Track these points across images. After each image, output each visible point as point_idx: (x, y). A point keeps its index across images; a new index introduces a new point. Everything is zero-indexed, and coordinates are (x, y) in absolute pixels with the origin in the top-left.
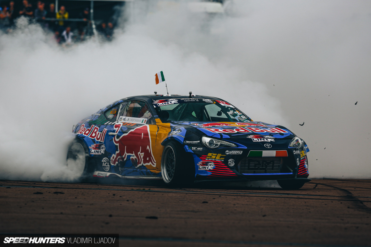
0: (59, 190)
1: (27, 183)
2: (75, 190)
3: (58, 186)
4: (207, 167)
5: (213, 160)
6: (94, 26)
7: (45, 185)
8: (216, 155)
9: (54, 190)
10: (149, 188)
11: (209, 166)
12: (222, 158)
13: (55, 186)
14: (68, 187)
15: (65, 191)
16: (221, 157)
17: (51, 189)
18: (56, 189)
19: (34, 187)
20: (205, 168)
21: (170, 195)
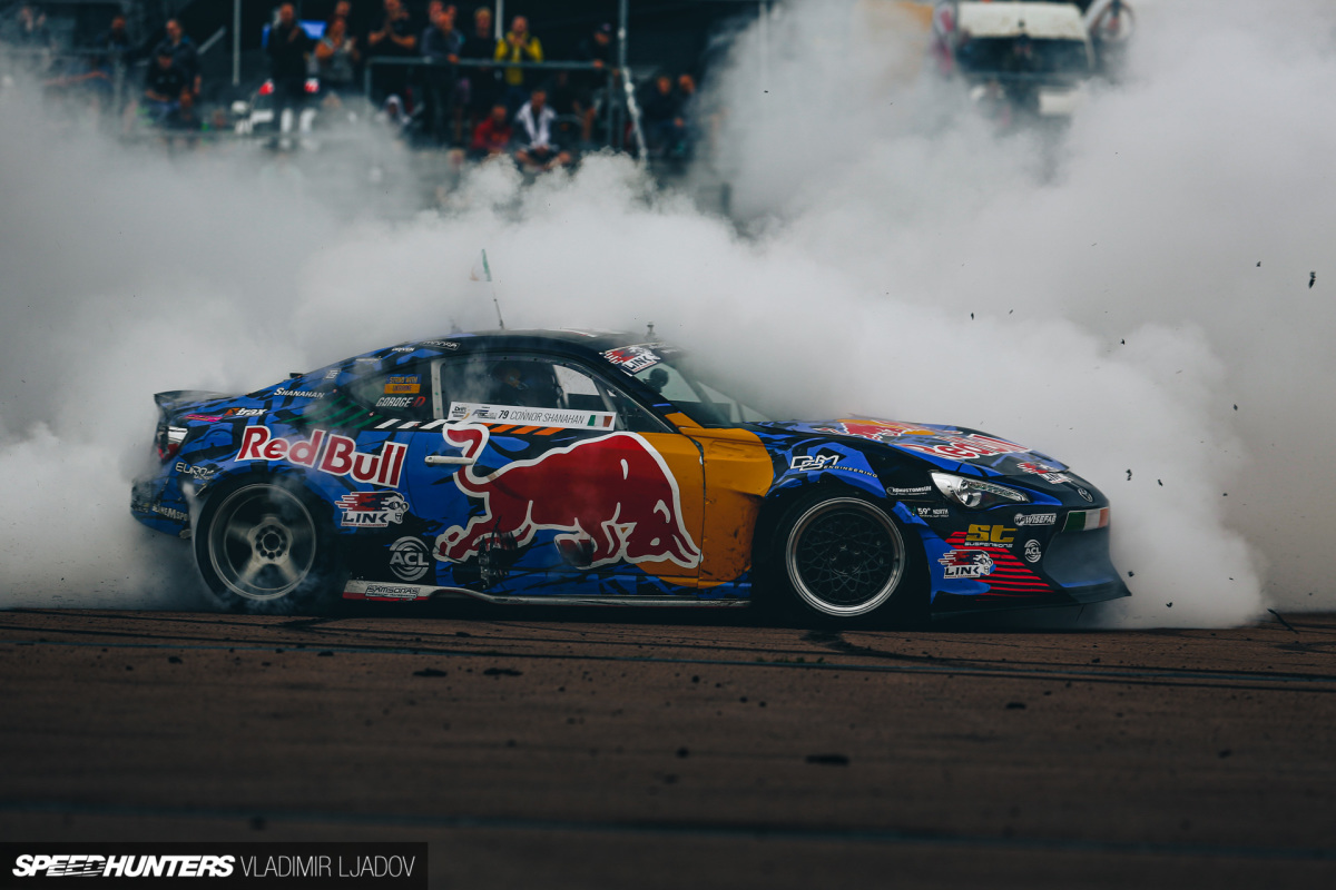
0: (503, 663)
1: (391, 636)
2: (558, 661)
3: (498, 650)
4: (973, 567)
5: (986, 545)
6: (629, 87)
7: (456, 644)
8: (987, 528)
9: (485, 663)
10: (819, 657)
11: (980, 565)
12: (1006, 539)
13: (491, 649)
14: (533, 652)
15: (525, 666)
16: (1004, 535)
17: (476, 659)
18: (493, 659)
19: (415, 651)
20: (969, 572)
21: (894, 678)
